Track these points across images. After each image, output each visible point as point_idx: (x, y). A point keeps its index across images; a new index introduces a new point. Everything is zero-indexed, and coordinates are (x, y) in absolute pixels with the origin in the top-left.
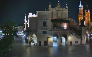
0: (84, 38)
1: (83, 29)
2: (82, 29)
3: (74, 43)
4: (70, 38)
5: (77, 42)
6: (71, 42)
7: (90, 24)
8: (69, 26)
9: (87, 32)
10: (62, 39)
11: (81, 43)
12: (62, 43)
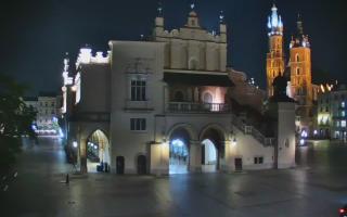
0: (287, 145)
1: (283, 110)
2: (280, 111)
3: (248, 163)
4: (232, 146)
5: (259, 160)
6: (238, 161)
7: (310, 93)
8: (232, 100)
9: (298, 123)
10: (203, 147)
11: (276, 164)
12: (203, 162)
